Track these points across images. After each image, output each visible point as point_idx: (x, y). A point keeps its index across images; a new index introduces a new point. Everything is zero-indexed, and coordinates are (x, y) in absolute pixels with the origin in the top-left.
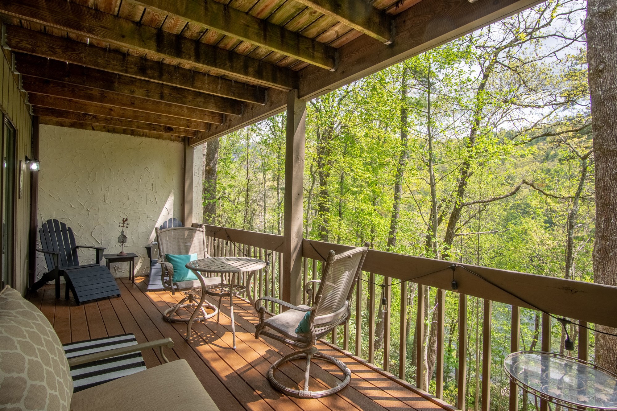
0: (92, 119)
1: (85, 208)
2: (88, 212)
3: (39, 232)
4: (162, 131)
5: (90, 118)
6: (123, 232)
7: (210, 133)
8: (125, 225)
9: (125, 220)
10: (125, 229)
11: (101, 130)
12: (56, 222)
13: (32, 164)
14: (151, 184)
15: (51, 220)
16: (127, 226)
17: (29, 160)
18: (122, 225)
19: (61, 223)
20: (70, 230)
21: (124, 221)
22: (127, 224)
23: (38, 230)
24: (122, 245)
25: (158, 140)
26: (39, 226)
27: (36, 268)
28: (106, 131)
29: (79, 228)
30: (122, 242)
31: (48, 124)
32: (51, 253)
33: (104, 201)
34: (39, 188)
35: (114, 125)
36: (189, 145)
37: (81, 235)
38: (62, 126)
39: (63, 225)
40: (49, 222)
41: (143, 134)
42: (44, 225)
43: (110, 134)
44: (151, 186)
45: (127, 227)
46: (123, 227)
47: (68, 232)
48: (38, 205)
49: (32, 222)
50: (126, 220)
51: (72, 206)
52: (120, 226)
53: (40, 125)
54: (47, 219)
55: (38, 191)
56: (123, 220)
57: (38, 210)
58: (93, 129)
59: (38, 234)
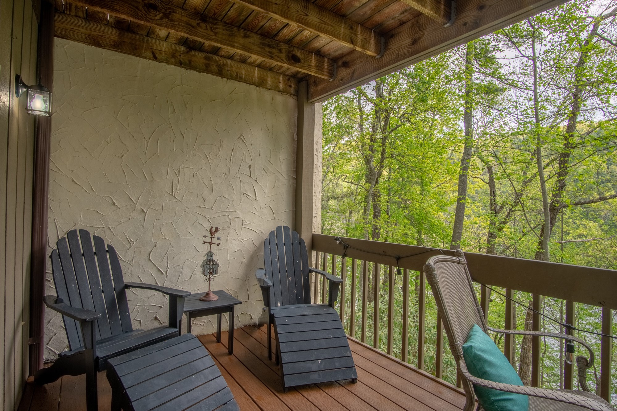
0: (161, 19)
1: (138, 207)
2: (143, 214)
3: (51, 257)
4: (282, 61)
5: (157, 18)
6: (210, 254)
7: (386, 58)
8: (215, 241)
9: (213, 230)
10: (214, 248)
11: (167, 62)
12: (85, 234)
13: (33, 97)
14: (248, 166)
15: (76, 230)
16: (218, 241)
17: (25, 86)
18: (208, 240)
19: (95, 237)
20: (111, 250)
21: (212, 234)
22: (218, 239)
23: (49, 252)
24: (209, 278)
25: (258, 88)
26: (52, 244)
27: (45, 331)
28: (175, 64)
29: (128, 246)
30: (211, 273)
31: (71, 39)
32: (78, 319)
33: (172, 195)
34: (52, 166)
35: (202, 37)
36: (308, 99)
37: (131, 259)
38: (98, 44)
39: (99, 241)
40: (72, 234)
41: (237, 75)
42: (60, 242)
43: (183, 70)
44: (248, 169)
45: (218, 244)
46: (211, 243)
47: (108, 254)
48: (49, 201)
49: (36, 236)
50: (217, 230)
51: (114, 204)
52: (204, 242)
53: (56, 39)
54: (66, 230)
55: (51, 172)
56: (210, 231)
57: (49, 210)
58: (155, 58)
59: (48, 261)
